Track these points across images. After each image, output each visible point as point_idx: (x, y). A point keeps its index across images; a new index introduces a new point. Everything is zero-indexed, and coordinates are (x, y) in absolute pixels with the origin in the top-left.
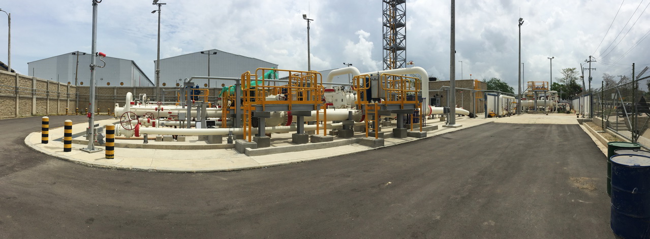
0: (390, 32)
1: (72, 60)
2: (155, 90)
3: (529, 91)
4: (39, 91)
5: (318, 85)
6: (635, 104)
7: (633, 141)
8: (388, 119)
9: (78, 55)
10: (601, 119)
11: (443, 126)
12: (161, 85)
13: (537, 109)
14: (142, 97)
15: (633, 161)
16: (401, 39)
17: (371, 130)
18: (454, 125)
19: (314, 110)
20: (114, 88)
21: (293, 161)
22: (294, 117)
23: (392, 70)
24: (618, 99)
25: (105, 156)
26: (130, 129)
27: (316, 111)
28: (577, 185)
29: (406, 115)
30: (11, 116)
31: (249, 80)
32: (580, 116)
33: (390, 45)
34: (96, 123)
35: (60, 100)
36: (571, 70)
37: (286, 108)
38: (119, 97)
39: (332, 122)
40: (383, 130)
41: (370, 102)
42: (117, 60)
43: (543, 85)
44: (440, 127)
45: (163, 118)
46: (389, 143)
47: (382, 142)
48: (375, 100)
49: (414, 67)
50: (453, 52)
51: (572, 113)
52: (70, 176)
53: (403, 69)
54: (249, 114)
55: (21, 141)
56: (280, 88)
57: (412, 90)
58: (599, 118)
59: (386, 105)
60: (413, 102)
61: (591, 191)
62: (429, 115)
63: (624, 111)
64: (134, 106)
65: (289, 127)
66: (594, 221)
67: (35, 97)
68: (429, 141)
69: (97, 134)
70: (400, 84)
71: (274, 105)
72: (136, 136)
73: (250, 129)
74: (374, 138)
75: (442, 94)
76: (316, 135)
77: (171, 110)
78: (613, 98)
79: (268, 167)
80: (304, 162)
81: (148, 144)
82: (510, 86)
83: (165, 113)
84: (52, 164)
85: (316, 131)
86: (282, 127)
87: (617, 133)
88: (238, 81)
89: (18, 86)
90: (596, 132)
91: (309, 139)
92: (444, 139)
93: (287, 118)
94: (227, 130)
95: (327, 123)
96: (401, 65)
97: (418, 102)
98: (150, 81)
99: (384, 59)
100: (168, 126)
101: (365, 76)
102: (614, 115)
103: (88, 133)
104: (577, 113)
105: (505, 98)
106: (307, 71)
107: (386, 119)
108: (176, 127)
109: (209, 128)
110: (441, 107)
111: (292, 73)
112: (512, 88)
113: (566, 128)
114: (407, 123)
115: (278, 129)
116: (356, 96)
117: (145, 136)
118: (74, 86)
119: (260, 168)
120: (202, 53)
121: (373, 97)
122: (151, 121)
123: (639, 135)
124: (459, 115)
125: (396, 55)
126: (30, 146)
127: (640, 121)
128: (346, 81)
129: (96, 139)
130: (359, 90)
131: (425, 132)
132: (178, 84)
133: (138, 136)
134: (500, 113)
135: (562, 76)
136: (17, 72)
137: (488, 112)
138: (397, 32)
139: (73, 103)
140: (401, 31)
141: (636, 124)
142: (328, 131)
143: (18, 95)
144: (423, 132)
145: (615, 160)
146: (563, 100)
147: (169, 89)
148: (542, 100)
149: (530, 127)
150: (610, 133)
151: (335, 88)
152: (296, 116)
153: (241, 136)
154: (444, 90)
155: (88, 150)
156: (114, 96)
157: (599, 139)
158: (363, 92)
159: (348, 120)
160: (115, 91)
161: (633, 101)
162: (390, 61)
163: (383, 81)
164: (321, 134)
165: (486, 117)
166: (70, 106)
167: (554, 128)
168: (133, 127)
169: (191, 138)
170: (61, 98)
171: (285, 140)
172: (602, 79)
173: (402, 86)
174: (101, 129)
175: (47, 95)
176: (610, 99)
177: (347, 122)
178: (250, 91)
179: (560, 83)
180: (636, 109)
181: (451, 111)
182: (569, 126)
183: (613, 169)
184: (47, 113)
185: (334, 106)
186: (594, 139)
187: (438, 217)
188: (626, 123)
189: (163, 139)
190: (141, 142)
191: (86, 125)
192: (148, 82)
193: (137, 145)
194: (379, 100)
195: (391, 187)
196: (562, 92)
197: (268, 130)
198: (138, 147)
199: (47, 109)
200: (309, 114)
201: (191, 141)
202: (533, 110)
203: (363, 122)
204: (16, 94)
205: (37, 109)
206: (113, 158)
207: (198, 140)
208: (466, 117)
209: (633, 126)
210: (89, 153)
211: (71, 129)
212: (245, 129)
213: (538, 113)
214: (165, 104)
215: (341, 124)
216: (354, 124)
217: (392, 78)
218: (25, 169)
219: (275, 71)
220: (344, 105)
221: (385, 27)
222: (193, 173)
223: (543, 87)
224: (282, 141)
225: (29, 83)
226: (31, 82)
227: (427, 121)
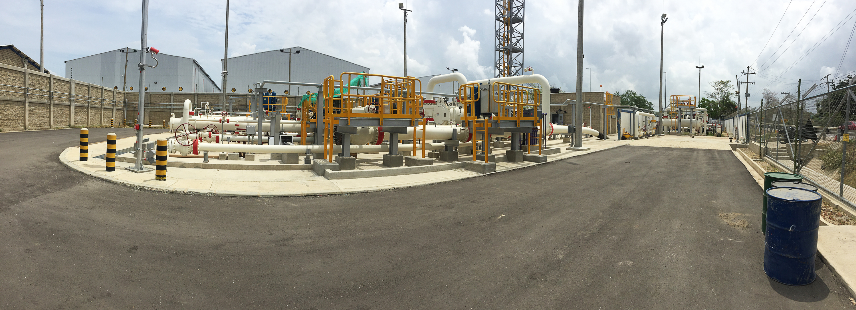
0: (503, 29)
1: (120, 58)
2: (221, 97)
3: (672, 107)
4: (78, 97)
5: (416, 95)
6: (799, 129)
7: (794, 172)
8: (500, 139)
9: (127, 52)
10: (759, 144)
11: (567, 149)
12: (229, 91)
13: (681, 130)
14: (204, 105)
15: (793, 194)
16: (518, 38)
17: (480, 152)
18: (580, 148)
19: (411, 126)
20: (170, 95)
21: (384, 188)
22: (385, 133)
23: (506, 77)
24: (780, 121)
25: (155, 177)
26: (187, 144)
27: (413, 127)
28: (727, 221)
29: (522, 134)
30: (44, 127)
31: (332, 87)
32: (734, 140)
33: (504, 46)
34: (145, 137)
35: (104, 108)
36: (724, 83)
37: (377, 122)
38: (177, 105)
39: (432, 141)
40: (494, 152)
41: (479, 117)
42: (175, 58)
43: (690, 100)
44: (563, 150)
45: (230, 131)
46: (502, 168)
47: (493, 167)
48: (485, 115)
49: (533, 75)
50: (580, 56)
51: (723, 136)
52: (112, 200)
53: (519, 76)
54: (331, 128)
55: (56, 157)
56: (370, 97)
57: (530, 104)
58: (756, 143)
59: (499, 121)
60: (532, 119)
61: (744, 228)
62: (550, 135)
63: (786, 137)
64: (194, 117)
65: (379, 146)
66: (745, 261)
67: (73, 104)
68: (550, 167)
69: (146, 150)
70: (516, 96)
71: (361, 119)
72: (194, 153)
73: (331, 146)
74: (483, 162)
75: (566, 109)
76: (412, 157)
77: (239, 122)
78: (773, 120)
79: (351, 193)
80: (397, 189)
81: (209, 163)
82: (649, 100)
83: (232, 126)
84: (91, 185)
85: (412, 152)
86: (370, 146)
87: (777, 163)
88: (320, 87)
89: (52, 91)
90: (752, 160)
91: (404, 161)
92: (568, 164)
93: (378, 135)
94: (304, 147)
95: (427, 142)
96: (517, 71)
97: (538, 118)
98: (216, 86)
99: (496, 63)
100: (235, 142)
101: (473, 84)
102: (774, 140)
103: (136, 149)
104: (730, 136)
105: (643, 115)
106: (403, 77)
107: (497, 139)
108: (244, 143)
109: (284, 144)
110: (564, 125)
111: (385, 79)
112: (651, 103)
113: (716, 154)
114: (524, 144)
115: (366, 149)
116: (462, 110)
117: (205, 154)
118: (122, 91)
119: (341, 194)
120: (282, 51)
121: (482, 111)
122: (214, 135)
123: (802, 166)
124: (587, 136)
125: (511, 58)
126: (66, 163)
127: (804, 149)
128: (449, 90)
129: (145, 156)
130: (465, 102)
131: (546, 155)
132: (250, 90)
133: (197, 154)
134: (637, 134)
135: (713, 90)
136: (51, 72)
137: (622, 132)
138: (512, 29)
139: (120, 112)
140: (518, 27)
141: (800, 152)
142: (427, 152)
143: (52, 102)
144: (542, 155)
145: (772, 193)
146: (713, 119)
147: (238, 96)
148: (688, 119)
149: (672, 152)
150: (768, 162)
151: (436, 100)
152: (389, 133)
153: (320, 155)
154: (569, 104)
155: (136, 170)
156: (170, 105)
157: (755, 168)
158: (470, 105)
159: (451, 139)
160: (172, 97)
161: (798, 124)
162: (504, 66)
163: (495, 92)
164: (419, 155)
165: (619, 139)
166: (117, 116)
167: (701, 154)
168: (191, 143)
169: (262, 157)
170: (105, 107)
171: (374, 162)
172: (762, 96)
173: (518, 98)
174: (151, 145)
175: (88, 103)
176: (770, 121)
177: (451, 143)
178: (334, 101)
179: (711, 99)
180: (800, 134)
181: (577, 130)
182: (719, 152)
183: (769, 203)
184: (88, 124)
185: (435, 121)
186: (749, 168)
187: (561, 257)
188: (788, 150)
189: (227, 157)
190: (201, 161)
191: (134, 139)
192: (213, 87)
193: (195, 164)
194: (489, 115)
195: (505, 220)
196: (712, 110)
197: (353, 149)
198: (197, 166)
199: (88, 119)
200: (404, 131)
201: (261, 160)
202: (675, 130)
203: (470, 142)
204: (50, 100)
205: (75, 119)
206: (165, 180)
207: (271, 159)
208: (595, 138)
209: (795, 154)
210: (137, 172)
211: (115, 144)
212: (326, 147)
213: (682, 135)
214: (233, 114)
215: (443, 144)
216: (458, 145)
217: (506, 88)
218: (59, 190)
219: (366, 76)
220: (447, 121)
221: (498, 22)
222: (259, 197)
223: (689, 103)
224: (371, 163)
225: (66, 87)
226: (69, 85)
227: (548, 143)
